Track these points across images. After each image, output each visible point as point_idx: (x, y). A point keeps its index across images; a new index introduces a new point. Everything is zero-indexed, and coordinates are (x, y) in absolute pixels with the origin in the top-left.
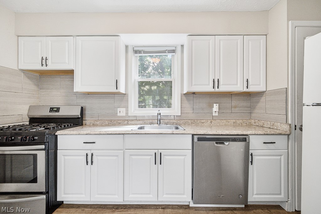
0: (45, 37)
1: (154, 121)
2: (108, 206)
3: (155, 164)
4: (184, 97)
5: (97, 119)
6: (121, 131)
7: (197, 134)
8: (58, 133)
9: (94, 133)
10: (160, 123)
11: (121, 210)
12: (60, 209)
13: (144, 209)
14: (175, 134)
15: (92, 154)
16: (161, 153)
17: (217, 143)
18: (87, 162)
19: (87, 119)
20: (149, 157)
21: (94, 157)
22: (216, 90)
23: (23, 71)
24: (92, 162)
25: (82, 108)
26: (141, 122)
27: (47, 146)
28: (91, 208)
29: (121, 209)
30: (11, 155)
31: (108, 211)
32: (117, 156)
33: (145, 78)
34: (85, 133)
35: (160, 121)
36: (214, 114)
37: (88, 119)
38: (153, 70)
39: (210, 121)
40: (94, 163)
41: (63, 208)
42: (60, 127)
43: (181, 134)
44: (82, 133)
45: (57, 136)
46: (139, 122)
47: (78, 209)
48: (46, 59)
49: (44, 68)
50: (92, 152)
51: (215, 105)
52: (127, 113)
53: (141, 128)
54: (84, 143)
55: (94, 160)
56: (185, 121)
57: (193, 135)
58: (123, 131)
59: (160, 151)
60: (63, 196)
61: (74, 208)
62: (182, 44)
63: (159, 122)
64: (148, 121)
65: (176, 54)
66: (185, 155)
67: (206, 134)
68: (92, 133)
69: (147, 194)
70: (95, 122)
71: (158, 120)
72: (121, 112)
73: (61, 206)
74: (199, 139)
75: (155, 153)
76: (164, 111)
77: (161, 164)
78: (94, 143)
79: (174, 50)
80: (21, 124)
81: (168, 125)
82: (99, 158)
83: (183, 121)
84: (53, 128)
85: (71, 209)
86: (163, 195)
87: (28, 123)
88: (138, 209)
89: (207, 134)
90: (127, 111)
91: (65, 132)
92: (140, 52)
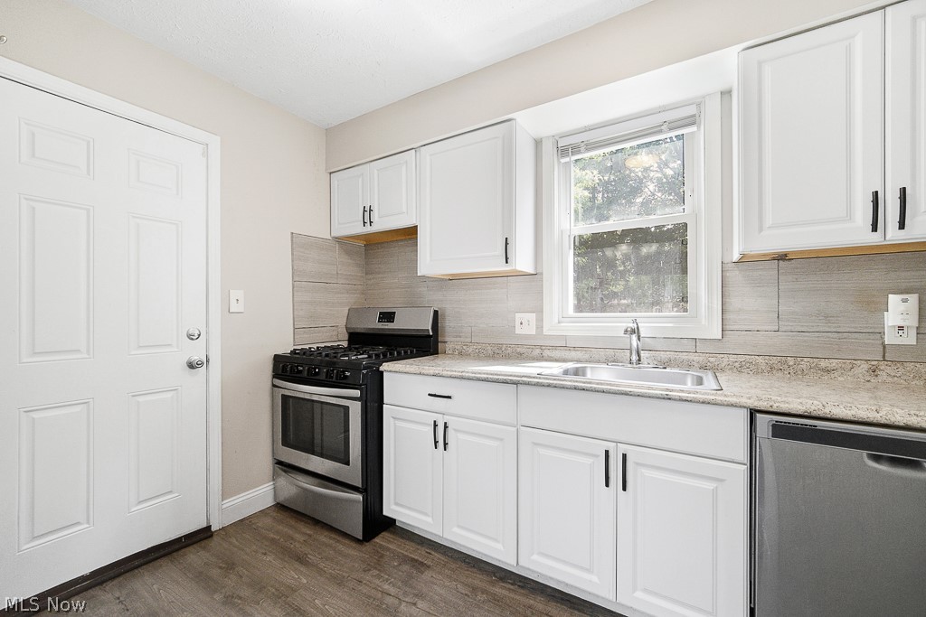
0: (368, 165)
1: (619, 354)
2: (483, 565)
3: (607, 485)
4: (735, 276)
5: (469, 340)
6: (511, 376)
7: (771, 410)
8: (385, 367)
9: (449, 373)
10: (639, 360)
11: (512, 587)
12: (389, 535)
13: (574, 609)
14: (675, 400)
15: (446, 423)
16: (624, 456)
17: (877, 459)
18: (436, 442)
19: (447, 339)
20: (589, 461)
21: (450, 431)
22: (893, 235)
23: (339, 240)
24: (445, 444)
25: (436, 313)
26: (579, 355)
27: (364, 393)
28: (444, 554)
29: (512, 584)
30: (322, 403)
31: (481, 576)
32: (502, 440)
33: (594, 221)
34: (432, 372)
35: (639, 356)
36: (890, 338)
37: (450, 340)
38: (659, 191)
39: (865, 366)
40: (449, 446)
41: (394, 533)
42: (390, 354)
43: (698, 402)
44: (425, 372)
45: (382, 372)
46: (573, 354)
47: (419, 547)
48: (370, 210)
49: (368, 229)
50: (447, 418)
51: (894, 299)
52: (540, 327)
53: (577, 372)
54: (429, 395)
55: (449, 440)
56: (741, 359)
57: (753, 413)
58: (515, 376)
59: (623, 448)
60: (393, 507)
61: (413, 541)
62: (724, 87)
63: (634, 358)
64: (602, 353)
65: (702, 127)
66: (722, 480)
67: (814, 414)
68: (445, 373)
69: (581, 568)
70: (464, 347)
71: (631, 350)
72: (525, 325)
73: (391, 529)
74: (780, 431)
75: (607, 452)
76: (655, 323)
77: (624, 489)
78: (449, 397)
79: (694, 116)
80: (336, 344)
81: (668, 370)
82: (461, 436)
83: (732, 358)
84: (376, 355)
85: (407, 542)
86: (634, 592)
87: (345, 344)
88: (557, 602)
89: (821, 414)
90: (540, 320)
91: (397, 365)
92: (575, 149)
